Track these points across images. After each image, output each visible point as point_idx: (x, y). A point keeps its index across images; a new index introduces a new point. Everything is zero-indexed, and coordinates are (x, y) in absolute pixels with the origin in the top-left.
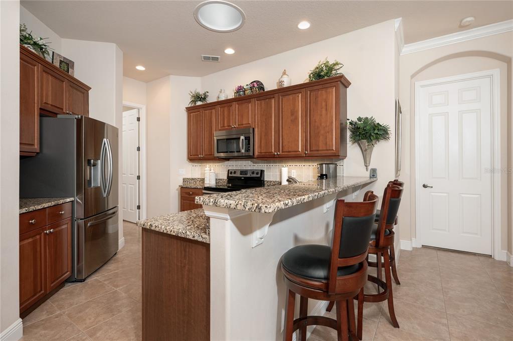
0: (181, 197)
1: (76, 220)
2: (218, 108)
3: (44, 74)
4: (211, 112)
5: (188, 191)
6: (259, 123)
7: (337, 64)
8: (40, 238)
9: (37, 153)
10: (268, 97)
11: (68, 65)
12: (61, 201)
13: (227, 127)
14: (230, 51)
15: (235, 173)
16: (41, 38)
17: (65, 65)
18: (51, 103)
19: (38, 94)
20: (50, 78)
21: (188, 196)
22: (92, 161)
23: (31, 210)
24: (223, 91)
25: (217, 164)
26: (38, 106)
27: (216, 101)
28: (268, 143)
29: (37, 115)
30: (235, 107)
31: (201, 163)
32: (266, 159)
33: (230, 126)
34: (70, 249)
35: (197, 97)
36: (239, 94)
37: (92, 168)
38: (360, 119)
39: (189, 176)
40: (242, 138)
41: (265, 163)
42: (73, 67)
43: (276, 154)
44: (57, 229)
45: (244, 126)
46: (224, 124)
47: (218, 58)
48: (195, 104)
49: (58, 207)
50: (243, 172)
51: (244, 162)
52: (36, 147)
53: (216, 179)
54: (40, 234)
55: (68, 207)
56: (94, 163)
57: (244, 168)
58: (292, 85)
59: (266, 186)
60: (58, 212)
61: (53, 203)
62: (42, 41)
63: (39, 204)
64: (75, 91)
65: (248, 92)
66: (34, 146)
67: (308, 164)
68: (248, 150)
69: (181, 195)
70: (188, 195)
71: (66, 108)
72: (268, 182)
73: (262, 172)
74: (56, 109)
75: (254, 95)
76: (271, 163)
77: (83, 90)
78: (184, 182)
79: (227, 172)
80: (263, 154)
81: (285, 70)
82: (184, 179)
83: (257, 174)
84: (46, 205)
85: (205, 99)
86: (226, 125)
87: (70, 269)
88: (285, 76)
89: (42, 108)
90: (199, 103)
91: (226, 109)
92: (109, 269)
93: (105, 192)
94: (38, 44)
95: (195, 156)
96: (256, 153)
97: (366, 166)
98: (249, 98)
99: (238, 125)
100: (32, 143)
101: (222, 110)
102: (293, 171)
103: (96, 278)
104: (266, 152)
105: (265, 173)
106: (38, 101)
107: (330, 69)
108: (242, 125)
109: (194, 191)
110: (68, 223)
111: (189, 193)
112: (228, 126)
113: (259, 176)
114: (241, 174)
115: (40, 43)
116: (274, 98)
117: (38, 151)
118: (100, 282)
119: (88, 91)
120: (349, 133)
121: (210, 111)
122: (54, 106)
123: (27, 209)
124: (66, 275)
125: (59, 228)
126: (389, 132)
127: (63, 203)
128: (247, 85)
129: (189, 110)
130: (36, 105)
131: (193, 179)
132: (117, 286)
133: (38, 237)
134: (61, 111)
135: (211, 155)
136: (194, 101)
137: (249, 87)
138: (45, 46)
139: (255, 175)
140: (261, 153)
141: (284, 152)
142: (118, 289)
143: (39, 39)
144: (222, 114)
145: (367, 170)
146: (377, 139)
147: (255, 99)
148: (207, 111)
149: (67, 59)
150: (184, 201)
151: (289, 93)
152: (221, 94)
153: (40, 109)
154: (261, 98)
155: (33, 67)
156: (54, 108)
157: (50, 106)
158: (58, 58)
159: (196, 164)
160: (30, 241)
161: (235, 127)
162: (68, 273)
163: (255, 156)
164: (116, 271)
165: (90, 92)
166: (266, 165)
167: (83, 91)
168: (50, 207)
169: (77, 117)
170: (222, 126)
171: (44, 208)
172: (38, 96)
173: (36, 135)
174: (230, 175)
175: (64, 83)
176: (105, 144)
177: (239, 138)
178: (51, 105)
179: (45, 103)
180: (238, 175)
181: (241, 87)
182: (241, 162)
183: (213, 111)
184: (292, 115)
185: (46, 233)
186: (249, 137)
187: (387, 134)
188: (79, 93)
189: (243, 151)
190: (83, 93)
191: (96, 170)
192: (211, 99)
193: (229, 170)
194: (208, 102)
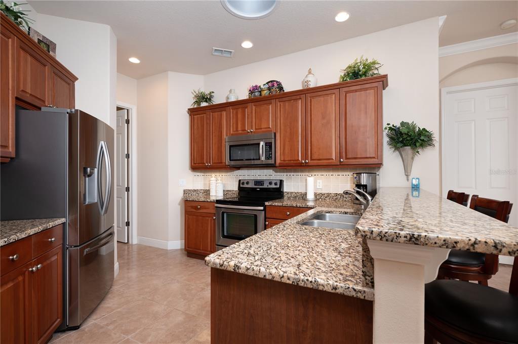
0: (186, 211)
1: (67, 248)
2: (231, 110)
3: (22, 52)
4: (221, 115)
5: (194, 204)
6: (282, 127)
7: (374, 63)
8: (24, 280)
9: (12, 158)
10: (294, 97)
11: (48, 46)
12: (51, 224)
13: (241, 132)
14: (247, 45)
15: (248, 183)
16: (15, 3)
17: (45, 46)
18: (30, 92)
19: (13, 76)
20: (29, 58)
21: (195, 211)
22: (89, 169)
23: (11, 241)
24: (233, 91)
25: (224, 174)
26: (13, 94)
27: (225, 102)
28: (293, 149)
29: (12, 106)
30: (252, 109)
31: (204, 173)
32: (285, 168)
33: (245, 130)
34: (60, 287)
35: (202, 98)
36: (255, 95)
37: (87, 179)
38: (403, 124)
39: (191, 188)
40: (262, 143)
41: (284, 172)
42: (54, 50)
43: (303, 161)
44: (45, 264)
45: (263, 130)
46: (237, 128)
47: (231, 52)
48: (200, 105)
49: (47, 232)
50: (258, 182)
51: (258, 171)
52: (10, 150)
53: (224, 190)
54: (23, 274)
55: (59, 232)
56: (90, 172)
57: (259, 178)
58: (318, 85)
59: (285, 198)
60: (46, 240)
61: (41, 228)
62: (17, 7)
63: (22, 231)
64: (59, 79)
65: (265, 93)
66: (9, 149)
67: (337, 174)
68: (268, 157)
69: (185, 209)
70: (195, 209)
71: (48, 101)
72: (288, 193)
73: (281, 182)
74: (36, 100)
75: (273, 96)
76: (291, 172)
77: (68, 79)
78: (184, 194)
79: (238, 183)
80: (287, 162)
81: (310, 69)
82: (184, 191)
83: (276, 184)
84: (31, 232)
85: (210, 99)
86: (239, 129)
87: (60, 315)
88: (310, 75)
89: (19, 97)
90: (204, 104)
91: (240, 111)
92: (108, 307)
93: (102, 209)
94: (12, 11)
95: (199, 165)
96: (278, 161)
97: (407, 176)
98: (269, 98)
99: (256, 129)
100: (5, 145)
101: (235, 112)
102: (318, 181)
103: (94, 321)
104: (291, 160)
105: (285, 183)
106: (13, 87)
107: (368, 67)
108: (261, 129)
109: (202, 204)
110: (57, 253)
111: (197, 207)
112: (243, 130)
113: (278, 186)
114: (255, 185)
115: (16, 9)
116: (301, 99)
117: (13, 155)
118: (102, 327)
119: (74, 82)
120: (386, 140)
121: (220, 113)
122: (34, 96)
123: (6, 239)
124: (55, 324)
125: (48, 262)
126: (433, 138)
127: (53, 227)
128: (264, 85)
129: (192, 112)
130: (10, 92)
131: (195, 191)
132: (127, 332)
133: (20, 278)
134: (42, 103)
135: (222, 163)
136: (198, 102)
137: (267, 86)
138: (22, 14)
139: (273, 186)
140: (284, 161)
141: (314, 160)
142: (129, 337)
143: (13, 4)
144: (235, 116)
145: (408, 180)
146: (422, 146)
147: (277, 100)
148: (216, 113)
149: (47, 39)
150: (189, 217)
151: (320, 93)
152: (231, 94)
153: (17, 98)
154: (284, 99)
155: (7, 40)
156: (34, 98)
157: (28, 96)
158: (36, 35)
159: (199, 174)
160: (9, 286)
161: (251, 132)
162: (59, 320)
163: (277, 164)
164: (119, 310)
165: (76, 83)
166: (285, 174)
167: (69, 81)
168: (37, 233)
169: (69, 111)
170: (235, 130)
171: (30, 236)
172: (13, 81)
173: (10, 133)
174: (241, 186)
175: (47, 67)
176: (102, 147)
177: (259, 144)
178: (31, 95)
179: (23, 91)
180: (251, 185)
181: (256, 86)
182: (255, 171)
183: (224, 113)
184: (323, 118)
185: (32, 270)
186: (271, 143)
187: (431, 140)
188: (64, 83)
189: (263, 158)
190: (69, 84)
191: (91, 182)
192: (218, 100)
193: (240, 181)
194: (214, 103)
